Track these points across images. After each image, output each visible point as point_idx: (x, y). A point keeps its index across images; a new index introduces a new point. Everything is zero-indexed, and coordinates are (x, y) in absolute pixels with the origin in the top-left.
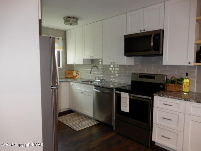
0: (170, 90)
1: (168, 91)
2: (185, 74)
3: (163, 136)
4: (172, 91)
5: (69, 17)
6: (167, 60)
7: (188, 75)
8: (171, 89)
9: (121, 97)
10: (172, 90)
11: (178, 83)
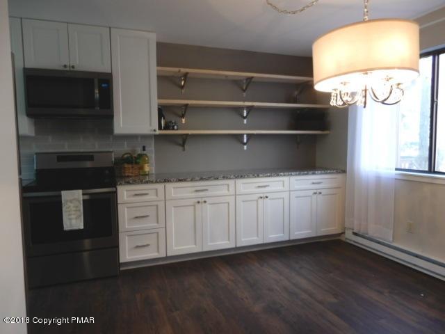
1: (125, 176)
2: (142, 149)
3: (137, 247)
4: (130, 176)
7: (146, 149)
9: (63, 202)
10: (130, 174)
11: (137, 163)
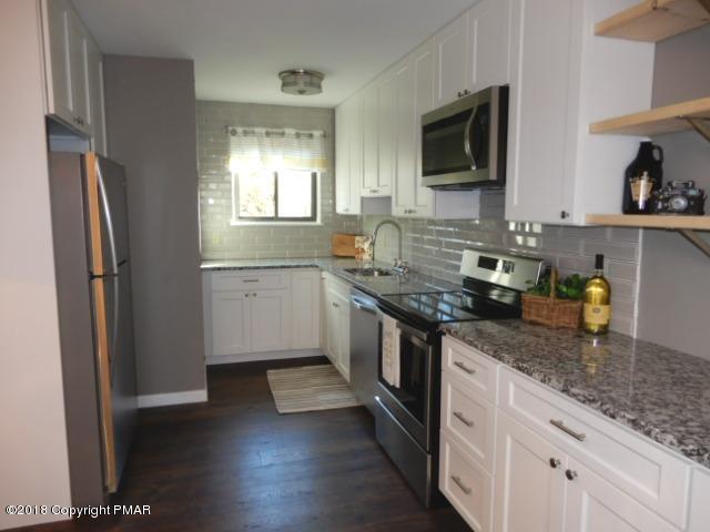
0: (533, 318)
1: (525, 321)
4: (539, 324)
5: (294, 73)
6: (515, 202)
8: (538, 316)
10: (540, 320)
